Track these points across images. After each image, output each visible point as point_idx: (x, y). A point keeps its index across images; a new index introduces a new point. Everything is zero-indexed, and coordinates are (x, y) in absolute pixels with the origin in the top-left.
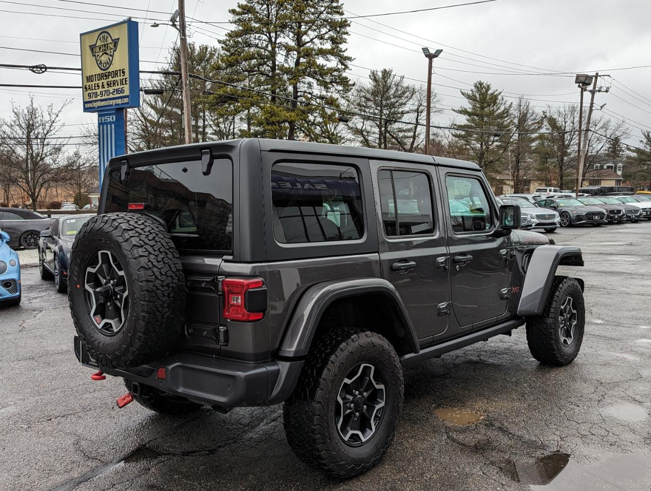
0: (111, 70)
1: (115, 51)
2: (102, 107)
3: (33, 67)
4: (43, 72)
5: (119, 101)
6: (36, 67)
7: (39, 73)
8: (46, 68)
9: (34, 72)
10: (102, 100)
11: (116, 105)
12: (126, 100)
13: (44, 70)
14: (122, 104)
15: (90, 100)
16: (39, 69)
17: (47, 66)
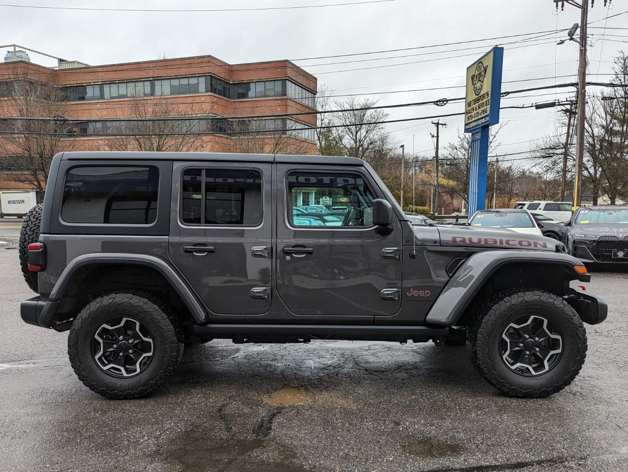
0: (482, 93)
1: (485, 77)
2: (474, 127)
3: (437, 102)
4: (445, 104)
5: (483, 121)
6: (439, 101)
7: (442, 106)
8: (447, 101)
9: (438, 105)
10: (475, 121)
11: (482, 123)
12: (488, 119)
13: (445, 102)
14: (485, 122)
15: (468, 122)
16: (442, 103)
17: (448, 99)
